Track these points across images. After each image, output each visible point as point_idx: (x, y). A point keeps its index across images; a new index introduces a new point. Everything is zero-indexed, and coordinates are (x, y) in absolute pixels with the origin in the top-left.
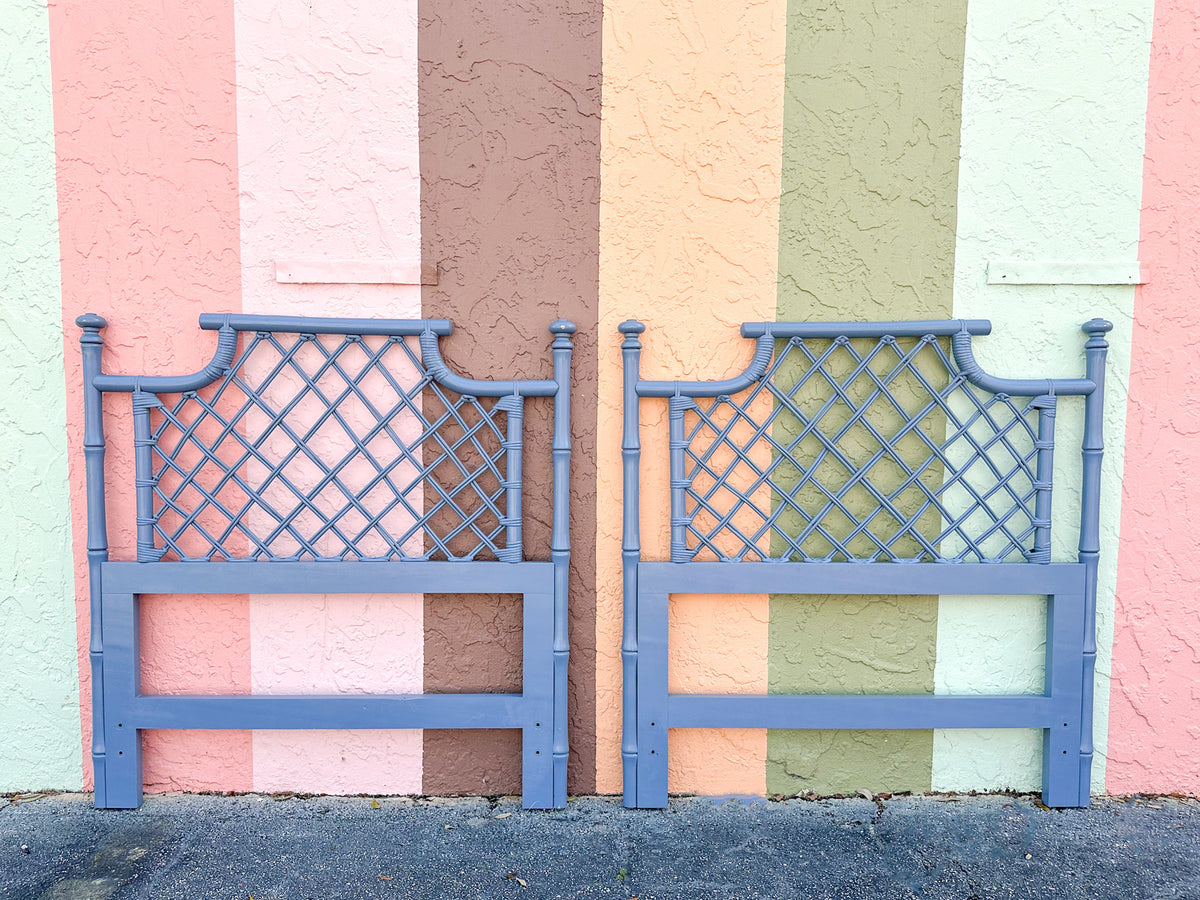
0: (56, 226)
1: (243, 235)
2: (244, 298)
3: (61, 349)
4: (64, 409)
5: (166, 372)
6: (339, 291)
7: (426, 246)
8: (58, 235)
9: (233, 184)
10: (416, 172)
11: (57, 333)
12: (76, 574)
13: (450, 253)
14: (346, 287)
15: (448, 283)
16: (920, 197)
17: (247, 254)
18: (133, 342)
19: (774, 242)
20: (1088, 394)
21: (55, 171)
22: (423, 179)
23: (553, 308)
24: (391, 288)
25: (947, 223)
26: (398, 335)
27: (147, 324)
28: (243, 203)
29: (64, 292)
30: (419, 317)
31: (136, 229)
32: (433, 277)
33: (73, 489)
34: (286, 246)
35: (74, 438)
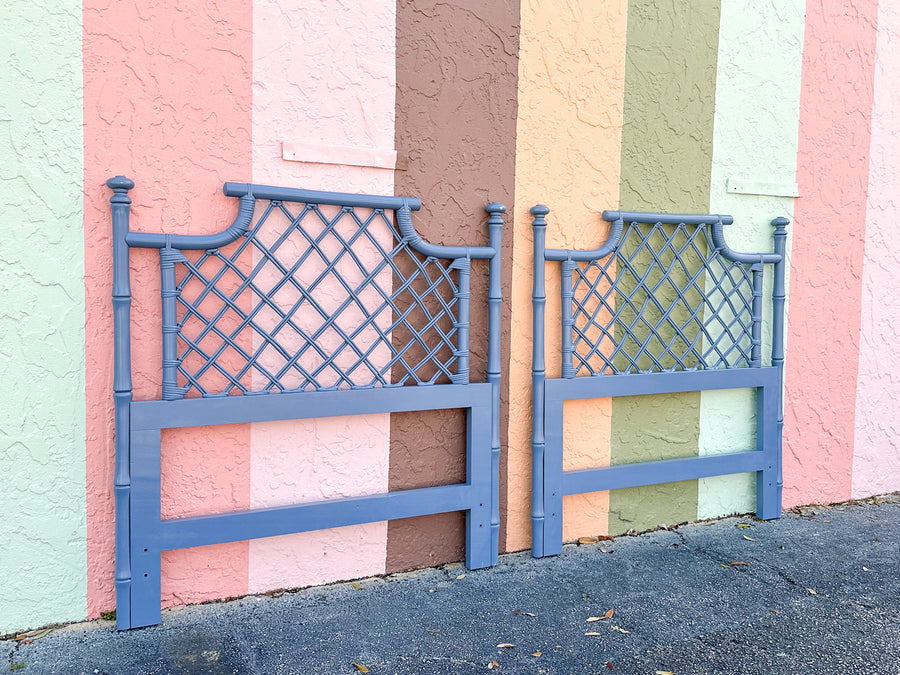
0: (80, 94)
1: (255, 117)
2: (254, 171)
3: (80, 207)
4: (82, 262)
5: (182, 231)
6: (333, 170)
7: (399, 141)
8: (81, 102)
9: (247, 74)
10: (393, 81)
11: (78, 192)
12: (88, 415)
13: (415, 145)
14: (337, 167)
15: (413, 169)
16: (694, 134)
17: (257, 133)
18: (153, 203)
19: (618, 158)
20: (776, 263)
21: (81, 43)
22: (397, 87)
23: (485, 193)
24: (372, 170)
25: (708, 153)
26: (376, 208)
27: (166, 188)
28: (255, 90)
29: (86, 155)
30: (392, 194)
31: (158, 104)
32: (401, 168)
33: (88, 337)
34: (289, 130)
35: (91, 289)
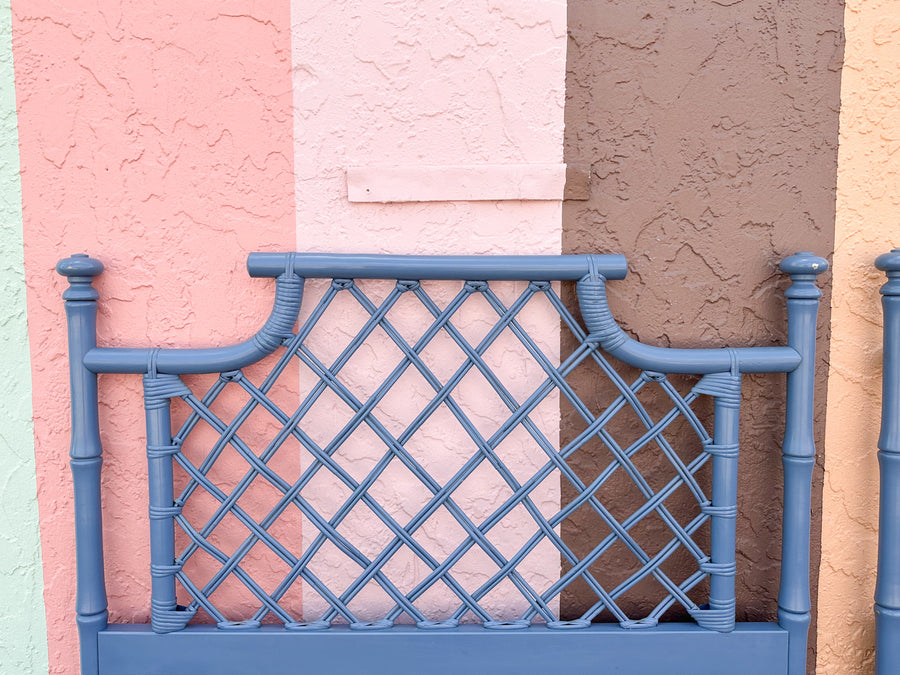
0: (13, 122)
1: (298, 130)
2: (299, 226)
3: (22, 307)
4: (28, 395)
5: (181, 338)
6: (438, 212)
7: (572, 142)
8: (15, 135)
9: (282, 53)
10: (562, 27)
11: (18, 283)
13: (608, 149)
14: (450, 206)
15: (602, 196)
17: (304, 160)
18: (132, 293)
21: (11, 37)
22: (571, 38)
23: (764, 231)
24: (517, 205)
26: (536, 280)
27: (152, 267)
28: (300, 84)
29: (27, 221)
30: (557, 250)
31: (134, 124)
32: (578, 194)
34: (362, 148)
35: (44, 438)
